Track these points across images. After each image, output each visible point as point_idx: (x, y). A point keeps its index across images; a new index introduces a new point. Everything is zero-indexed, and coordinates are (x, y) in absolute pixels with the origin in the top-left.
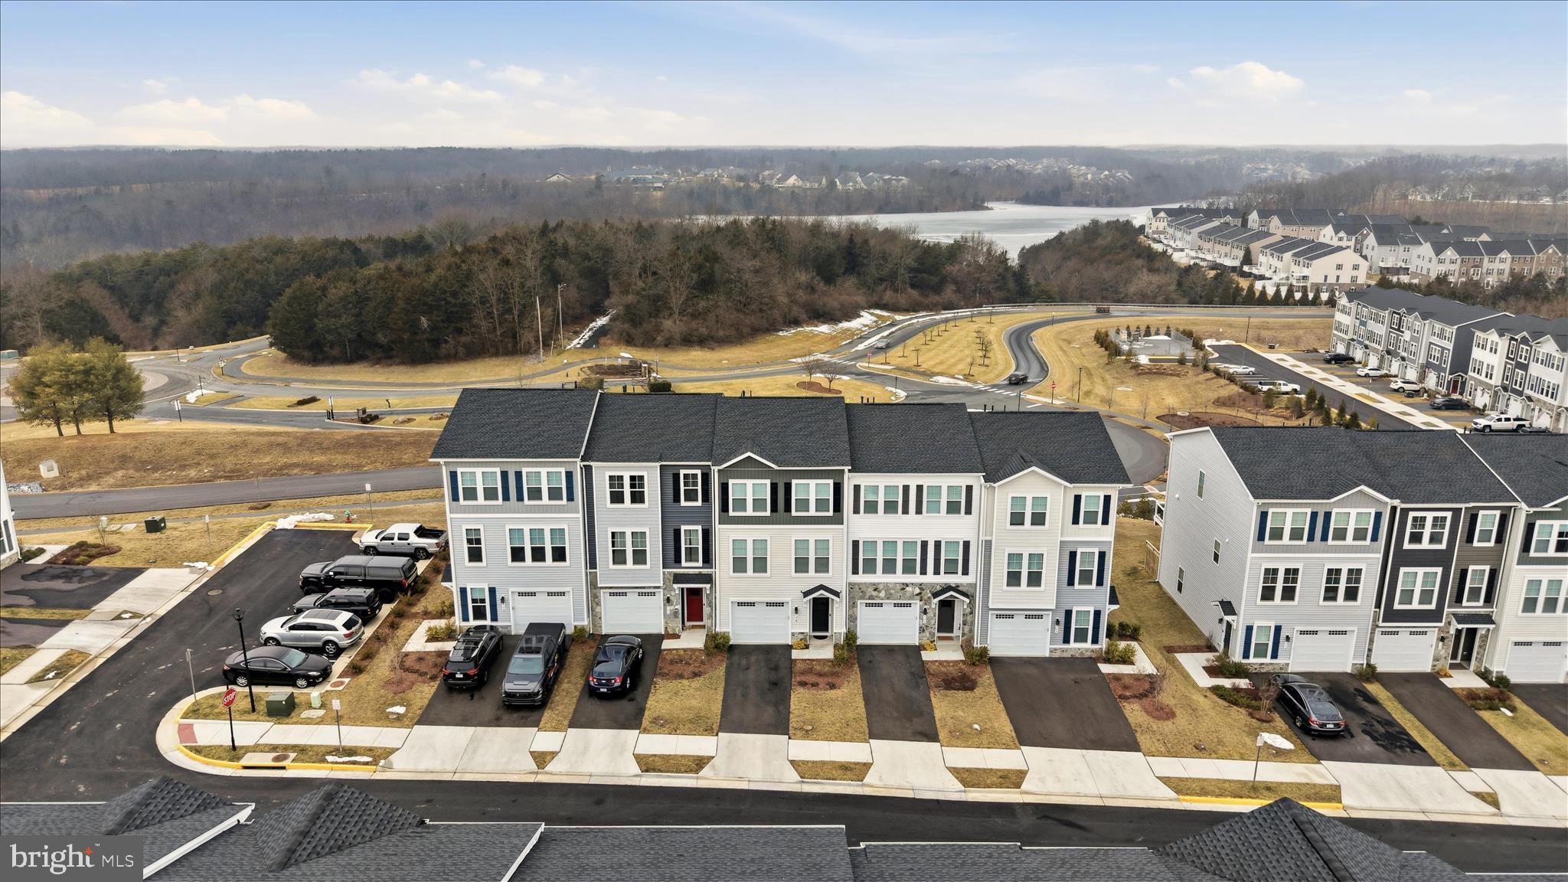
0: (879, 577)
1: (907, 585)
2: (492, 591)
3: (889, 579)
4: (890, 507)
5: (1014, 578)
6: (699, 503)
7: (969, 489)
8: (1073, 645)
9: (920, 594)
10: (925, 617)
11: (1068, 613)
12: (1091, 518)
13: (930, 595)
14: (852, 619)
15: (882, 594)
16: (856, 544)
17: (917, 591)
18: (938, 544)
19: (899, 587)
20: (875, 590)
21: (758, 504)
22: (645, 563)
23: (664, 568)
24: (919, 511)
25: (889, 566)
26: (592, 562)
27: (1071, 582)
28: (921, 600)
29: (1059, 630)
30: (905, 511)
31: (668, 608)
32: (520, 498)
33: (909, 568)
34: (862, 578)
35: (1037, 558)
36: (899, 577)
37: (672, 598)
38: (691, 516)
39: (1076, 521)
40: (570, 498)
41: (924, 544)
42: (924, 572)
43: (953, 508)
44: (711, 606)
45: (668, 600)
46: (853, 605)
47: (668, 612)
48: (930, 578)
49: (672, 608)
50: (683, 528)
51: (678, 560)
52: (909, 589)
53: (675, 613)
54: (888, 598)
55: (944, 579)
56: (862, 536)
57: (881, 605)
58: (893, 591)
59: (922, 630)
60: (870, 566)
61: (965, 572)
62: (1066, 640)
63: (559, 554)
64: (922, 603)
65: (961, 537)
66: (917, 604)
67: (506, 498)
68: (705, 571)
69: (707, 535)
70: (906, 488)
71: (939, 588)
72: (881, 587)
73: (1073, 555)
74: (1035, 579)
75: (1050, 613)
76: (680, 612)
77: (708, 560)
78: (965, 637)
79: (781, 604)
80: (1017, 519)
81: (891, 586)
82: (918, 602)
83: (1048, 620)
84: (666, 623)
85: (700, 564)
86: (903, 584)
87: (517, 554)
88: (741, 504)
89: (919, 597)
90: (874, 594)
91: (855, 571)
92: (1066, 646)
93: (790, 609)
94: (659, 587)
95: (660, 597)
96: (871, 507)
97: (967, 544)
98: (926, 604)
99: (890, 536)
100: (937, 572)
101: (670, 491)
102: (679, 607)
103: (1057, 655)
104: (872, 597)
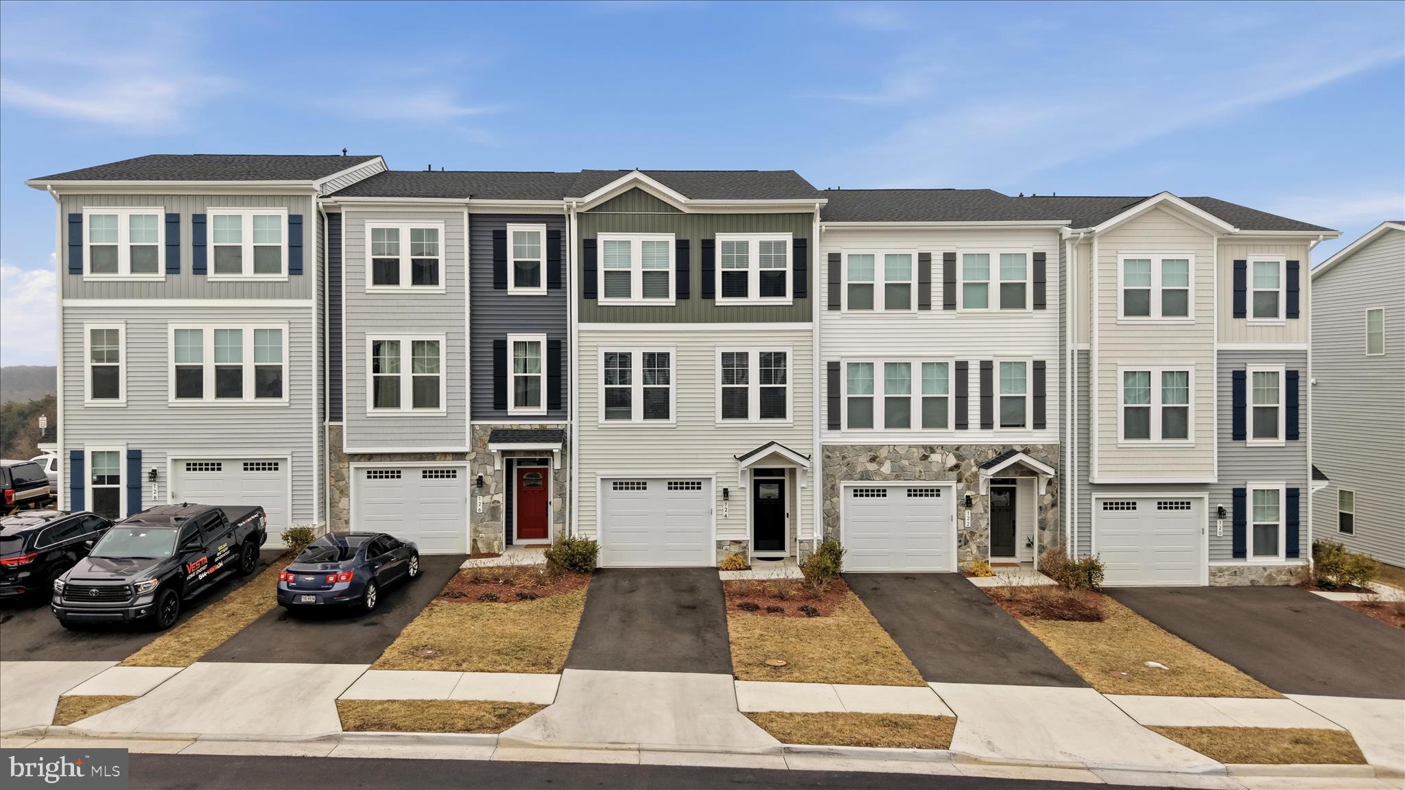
0: (879, 435)
1: (932, 449)
2: (135, 458)
3: (898, 437)
4: (897, 297)
5: (1136, 424)
6: (542, 290)
7: (1040, 259)
8: (1252, 560)
9: (957, 466)
10: (967, 514)
11: (1239, 496)
12: (1267, 307)
13: (975, 469)
14: (831, 518)
15: (886, 468)
16: (833, 369)
17: (952, 461)
18: (986, 367)
19: (917, 454)
20: (873, 460)
21: (654, 281)
22: (437, 405)
23: (473, 417)
24: (949, 304)
25: (898, 413)
26: (333, 406)
27: (1239, 434)
28: (959, 481)
29: (1224, 528)
30: (925, 304)
31: (480, 500)
32: (200, 268)
33: (934, 414)
34: (847, 436)
35: (1177, 380)
36: (916, 435)
37: (487, 480)
38: (528, 313)
39: (1239, 312)
40: (296, 268)
41: (962, 368)
42: (962, 424)
43: (1012, 296)
44: (562, 495)
45: (480, 482)
46: (830, 492)
47: (480, 508)
48: (974, 436)
49: (487, 499)
50: (512, 338)
51: (500, 403)
52: (935, 457)
53: (493, 511)
54: (897, 477)
55: (999, 437)
56: (845, 354)
57: (882, 492)
58: (906, 463)
59: (963, 541)
60: (862, 415)
61: (1040, 423)
62: (1239, 552)
63: (269, 383)
64: (961, 485)
65: (1029, 353)
66: (952, 491)
67: (173, 267)
68: (552, 424)
69: (557, 351)
70: (925, 259)
71: (991, 455)
72: (883, 453)
73: (1239, 378)
74: (1176, 424)
75: (1205, 495)
76: (503, 507)
77: (557, 402)
78: (1044, 555)
79: (695, 485)
80: (1136, 303)
81: (902, 452)
82: (953, 484)
83: (1202, 510)
84: (475, 531)
85: (543, 409)
86: (924, 447)
87: (189, 383)
88: (619, 283)
89: (954, 474)
90: (872, 467)
91: (834, 424)
92: (1238, 563)
93: (712, 491)
94: (460, 456)
95: (465, 479)
96: (862, 297)
97: (1040, 367)
98: (969, 488)
99: (897, 353)
100: (986, 424)
101: (488, 267)
102: (501, 497)
103: (1223, 581)
104: (865, 476)
